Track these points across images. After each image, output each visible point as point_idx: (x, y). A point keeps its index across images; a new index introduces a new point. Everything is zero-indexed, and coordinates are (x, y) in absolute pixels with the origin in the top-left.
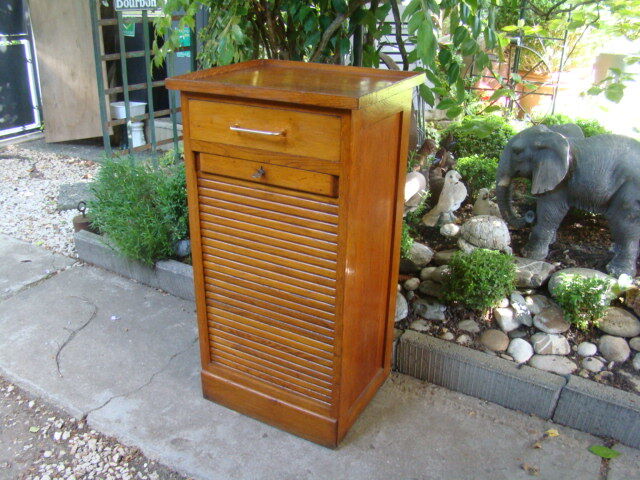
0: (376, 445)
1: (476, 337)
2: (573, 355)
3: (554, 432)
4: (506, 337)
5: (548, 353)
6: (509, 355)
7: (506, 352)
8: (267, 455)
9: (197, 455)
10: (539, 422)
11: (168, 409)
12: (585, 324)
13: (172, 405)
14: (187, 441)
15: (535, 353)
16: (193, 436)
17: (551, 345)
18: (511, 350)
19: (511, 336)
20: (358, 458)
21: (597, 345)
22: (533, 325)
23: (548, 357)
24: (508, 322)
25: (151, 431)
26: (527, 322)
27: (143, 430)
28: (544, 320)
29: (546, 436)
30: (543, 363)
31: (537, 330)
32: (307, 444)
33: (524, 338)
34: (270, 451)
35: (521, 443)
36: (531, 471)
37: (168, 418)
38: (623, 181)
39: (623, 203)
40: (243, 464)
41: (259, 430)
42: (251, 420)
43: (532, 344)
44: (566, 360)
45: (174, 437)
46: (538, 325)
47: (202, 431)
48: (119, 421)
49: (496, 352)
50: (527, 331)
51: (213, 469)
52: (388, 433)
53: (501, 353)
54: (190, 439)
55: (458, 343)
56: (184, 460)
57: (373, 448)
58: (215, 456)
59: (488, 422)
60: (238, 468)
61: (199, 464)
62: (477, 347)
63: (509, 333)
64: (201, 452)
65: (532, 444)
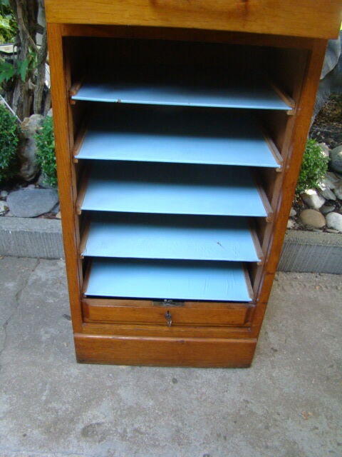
0: (276, 347)
4: (320, 214)
6: (332, 228)
7: (326, 226)
8: (195, 403)
9: (123, 436)
11: (46, 392)
13: (48, 386)
14: (99, 425)
16: (101, 414)
18: (331, 224)
19: (324, 212)
20: (273, 367)
22: (338, 199)
24: (318, 202)
25: (47, 431)
26: (332, 197)
27: (36, 433)
32: (219, 372)
33: (334, 211)
34: (193, 396)
37: (54, 405)
40: (180, 424)
41: (163, 376)
42: (147, 369)
45: (80, 426)
47: (106, 404)
49: (320, 228)
50: (335, 204)
51: (155, 446)
52: (274, 330)
53: (326, 229)
54: (101, 420)
55: (289, 229)
56: (115, 450)
57: (276, 351)
58: (143, 429)
59: (334, 291)
60: (178, 431)
61: (135, 447)
62: (304, 228)
63: (321, 210)
64: (125, 431)
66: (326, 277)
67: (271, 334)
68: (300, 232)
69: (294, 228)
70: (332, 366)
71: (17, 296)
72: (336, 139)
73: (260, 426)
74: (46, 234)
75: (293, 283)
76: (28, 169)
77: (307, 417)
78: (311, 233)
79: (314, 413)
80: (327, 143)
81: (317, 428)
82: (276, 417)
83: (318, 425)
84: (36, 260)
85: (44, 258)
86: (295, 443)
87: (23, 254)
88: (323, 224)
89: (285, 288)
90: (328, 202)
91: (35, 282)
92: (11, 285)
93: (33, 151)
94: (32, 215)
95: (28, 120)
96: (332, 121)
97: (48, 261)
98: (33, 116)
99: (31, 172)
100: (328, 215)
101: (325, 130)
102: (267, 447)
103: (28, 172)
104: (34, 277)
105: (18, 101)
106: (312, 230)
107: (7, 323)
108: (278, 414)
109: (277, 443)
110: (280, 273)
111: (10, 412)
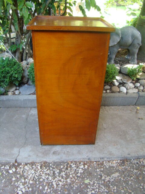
0: (106, 128)
1: (111, 89)
2: (135, 87)
3: (138, 108)
4: (117, 87)
5: (130, 88)
6: (121, 92)
7: (120, 91)
9: (64, 153)
10: (133, 107)
12: (135, 79)
14: (57, 151)
15: (127, 89)
17: (130, 86)
18: (121, 90)
19: (119, 87)
20: (105, 133)
21: (139, 83)
22: (123, 82)
23: (130, 89)
24: (117, 84)
25: (43, 153)
26: (121, 82)
27: (40, 155)
28: (126, 80)
29: (137, 109)
30: (131, 91)
31: (125, 83)
33: (122, 86)
35: (134, 113)
36: (142, 119)
38: (134, 38)
39: (134, 44)
43: (125, 87)
44: (134, 89)
45: (52, 152)
46: (125, 82)
48: (29, 156)
49: (118, 92)
50: (122, 84)
51: (73, 155)
52: (105, 123)
53: (119, 92)
54: (57, 150)
55: (108, 93)
56: (62, 157)
57: (105, 129)
58: (69, 151)
59: (123, 111)
60: (79, 151)
61: (68, 156)
62: (113, 92)
63: (118, 86)
64: (65, 152)
65: (136, 112)
66: (121, 107)
67: (104, 124)
68: (112, 94)
69: (109, 93)
70: (122, 132)
71: (27, 119)
72: (123, 62)
73: (102, 148)
74: (34, 100)
75: (110, 109)
76: (25, 79)
77: (114, 145)
78: (115, 94)
79: (116, 144)
80: (120, 64)
81: (117, 148)
82: (106, 146)
83: (117, 147)
84: (30, 108)
85: (32, 107)
86: (111, 152)
87: (26, 106)
88: (119, 90)
89: (108, 111)
90: (120, 84)
91: (31, 115)
92: (24, 116)
93: (26, 73)
94: (28, 94)
95: (22, 63)
96: (122, 55)
97: (34, 108)
98: (23, 62)
99: (26, 80)
100: (120, 88)
101: (119, 59)
102: (103, 153)
103: (25, 80)
104: (31, 113)
105: (18, 57)
106: (115, 93)
107: (25, 127)
108: (106, 145)
109: (106, 152)
110: (106, 107)
111: (32, 150)
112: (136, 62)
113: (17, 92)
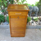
1: (29, 24)
2: (36, 24)
3: (37, 29)
10: (35, 29)
15: (34, 24)
21: (37, 22)
50: (32, 23)
53: (32, 25)
65: (36, 31)
66: (32, 29)
80: (32, 16)
85: (7, 28)
87: (5, 28)
92: (5, 31)
93: (6, 19)
98: (5, 15)
103: (5, 21)
110: (28, 29)
112: (37, 16)
113: (3, 24)
